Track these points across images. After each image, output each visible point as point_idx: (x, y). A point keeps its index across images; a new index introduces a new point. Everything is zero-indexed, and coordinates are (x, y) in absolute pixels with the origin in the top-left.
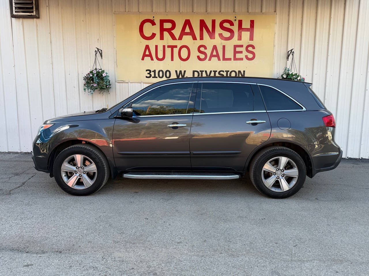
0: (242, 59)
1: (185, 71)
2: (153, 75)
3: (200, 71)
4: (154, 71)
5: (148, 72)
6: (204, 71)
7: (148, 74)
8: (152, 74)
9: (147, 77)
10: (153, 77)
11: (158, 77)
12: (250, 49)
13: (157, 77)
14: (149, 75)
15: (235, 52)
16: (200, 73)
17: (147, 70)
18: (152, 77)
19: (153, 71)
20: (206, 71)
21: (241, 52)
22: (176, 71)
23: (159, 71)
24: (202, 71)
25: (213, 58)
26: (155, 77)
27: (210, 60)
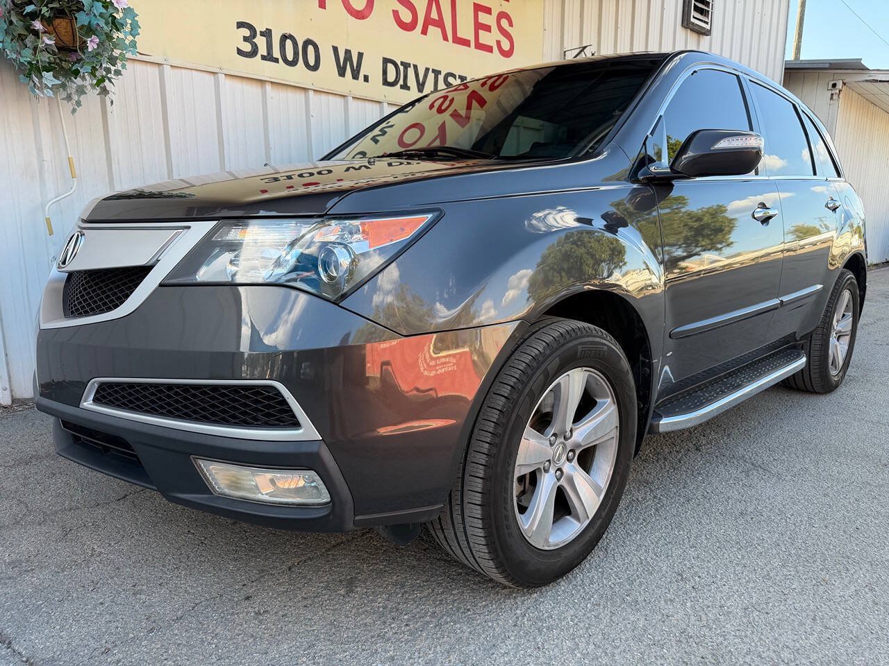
0: (489, 49)
1: (360, 55)
2: (263, 50)
3: (402, 63)
4: (267, 34)
5: (247, 32)
6: (412, 66)
7: (246, 39)
8: (261, 42)
9: (240, 52)
10: (264, 58)
11: (280, 60)
12: (504, 23)
13: (276, 61)
14: (247, 47)
15: (479, 26)
16: (402, 68)
17: (241, 25)
18: (259, 56)
19: (262, 34)
20: (415, 67)
21: (488, 28)
22: (335, 49)
23: (284, 38)
24: (406, 65)
25: (431, 29)
26: (269, 57)
27: (424, 32)
